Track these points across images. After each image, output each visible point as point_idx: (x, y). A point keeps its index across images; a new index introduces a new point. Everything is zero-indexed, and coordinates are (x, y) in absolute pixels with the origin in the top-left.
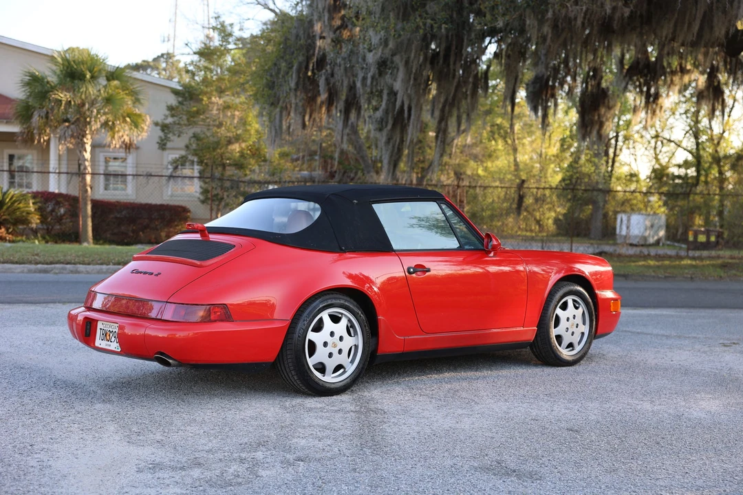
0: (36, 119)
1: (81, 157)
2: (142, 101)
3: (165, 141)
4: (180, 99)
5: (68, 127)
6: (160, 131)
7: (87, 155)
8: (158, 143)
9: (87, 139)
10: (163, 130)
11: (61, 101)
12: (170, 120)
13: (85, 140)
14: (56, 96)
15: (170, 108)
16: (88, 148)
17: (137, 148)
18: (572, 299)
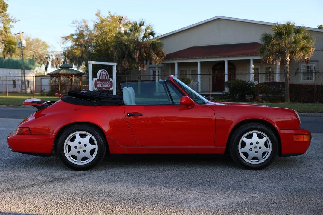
0: (266, 53)
1: (285, 67)
5: (277, 55)
7: (288, 66)
11: (273, 45)
13: (287, 60)
14: (272, 43)
16: (288, 63)
17: (317, 61)
18: (257, 133)
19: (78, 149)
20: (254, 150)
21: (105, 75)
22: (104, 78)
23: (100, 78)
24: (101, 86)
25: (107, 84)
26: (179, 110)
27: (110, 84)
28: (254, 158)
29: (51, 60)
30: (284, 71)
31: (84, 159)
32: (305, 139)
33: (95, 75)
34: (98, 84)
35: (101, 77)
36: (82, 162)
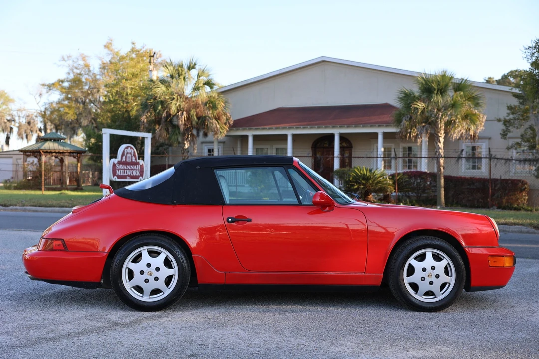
0: (405, 122)
1: (437, 147)
2: (481, 104)
3: (506, 132)
4: (521, 101)
5: (424, 126)
6: (503, 125)
7: (441, 145)
8: (501, 134)
9: (441, 134)
10: (505, 125)
11: (417, 108)
12: (511, 116)
13: (440, 135)
14: (415, 106)
15: (510, 108)
16: (442, 140)
17: (490, 138)
18: (432, 252)
19: (145, 276)
20: (428, 280)
21: (131, 153)
22: (129, 160)
23: (122, 158)
24: (124, 173)
25: (135, 169)
26: (309, 214)
27: (138, 170)
28: (429, 293)
29: (17, 125)
30: (436, 154)
31: (156, 292)
32: (507, 262)
33: (113, 154)
34: (119, 169)
35: (124, 157)
36: (151, 296)
